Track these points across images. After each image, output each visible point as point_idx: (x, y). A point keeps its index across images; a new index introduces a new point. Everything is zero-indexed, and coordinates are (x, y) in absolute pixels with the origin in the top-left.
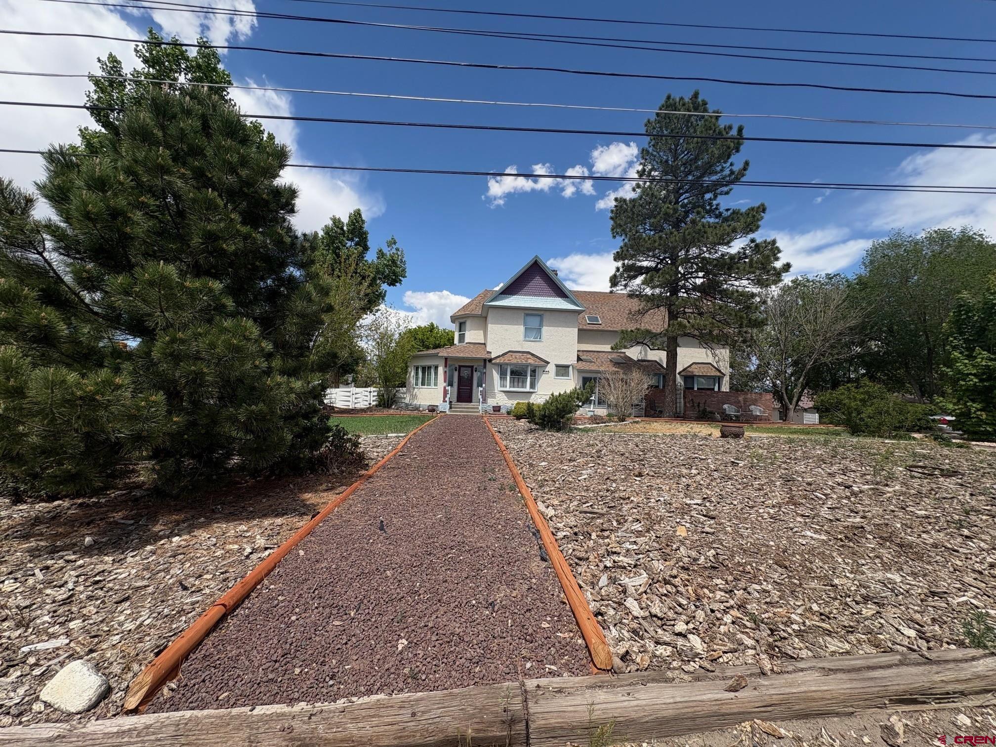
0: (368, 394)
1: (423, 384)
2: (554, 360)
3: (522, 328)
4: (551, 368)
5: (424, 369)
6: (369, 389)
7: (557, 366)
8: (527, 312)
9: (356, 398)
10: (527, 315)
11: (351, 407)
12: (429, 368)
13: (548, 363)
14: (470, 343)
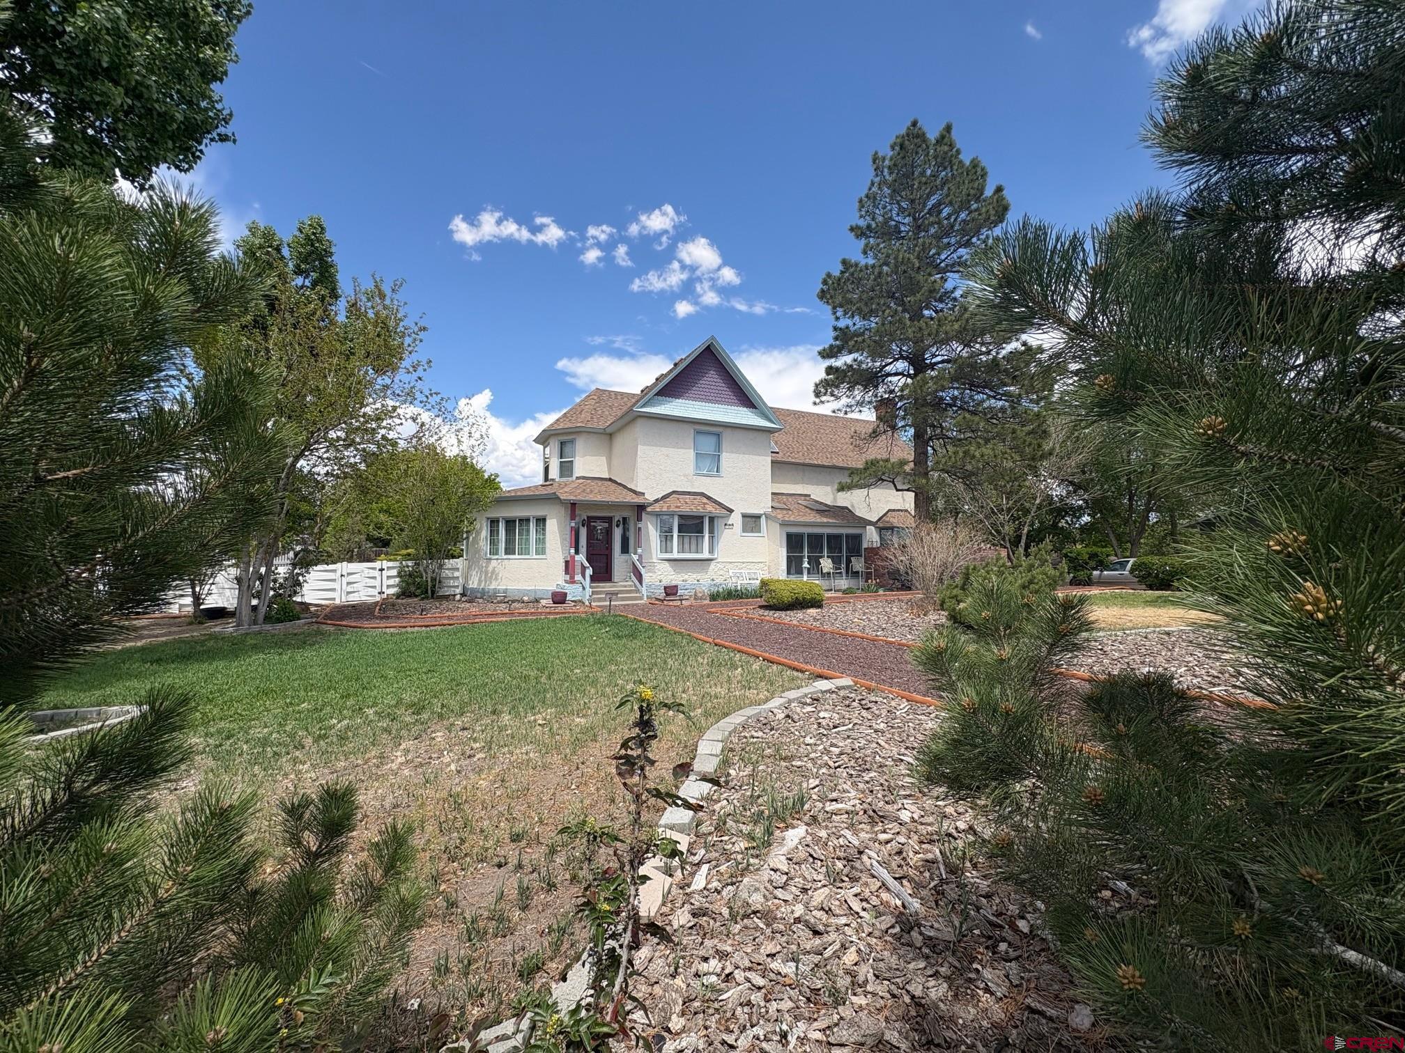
0: (377, 573)
1: (509, 550)
2: (740, 508)
3: (690, 454)
4: (736, 519)
5: (510, 523)
6: (377, 564)
7: (744, 516)
8: (698, 427)
9: (348, 583)
10: (698, 432)
11: (337, 602)
12: (525, 521)
13: (731, 511)
14: (584, 478)
